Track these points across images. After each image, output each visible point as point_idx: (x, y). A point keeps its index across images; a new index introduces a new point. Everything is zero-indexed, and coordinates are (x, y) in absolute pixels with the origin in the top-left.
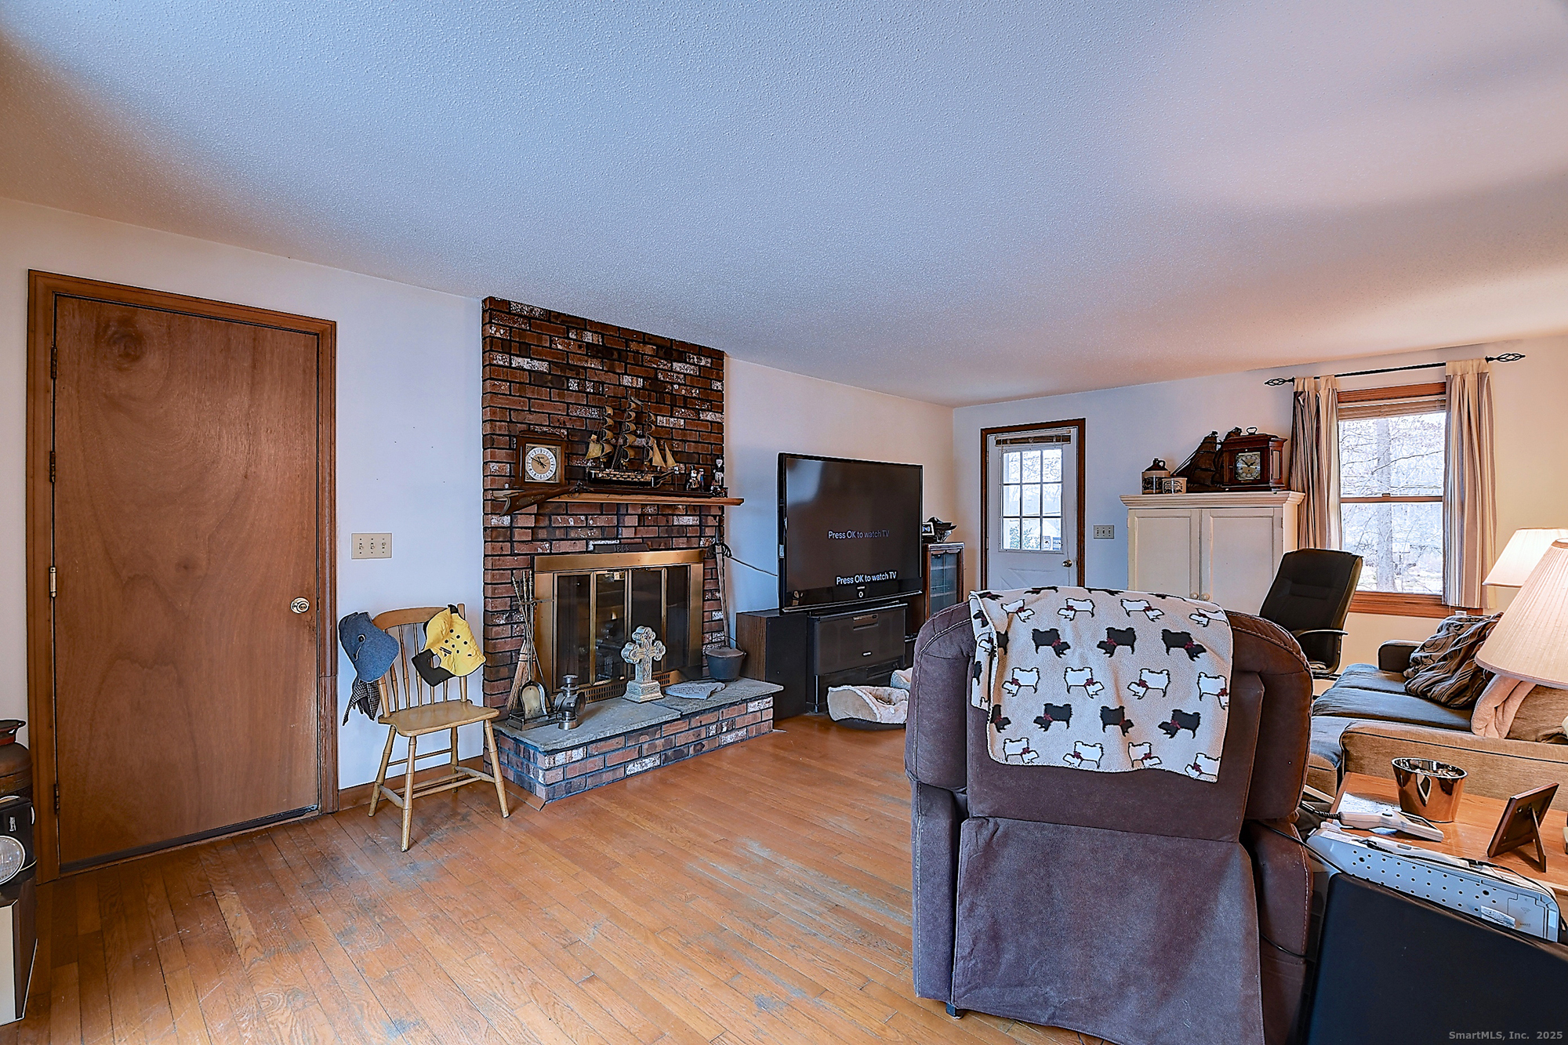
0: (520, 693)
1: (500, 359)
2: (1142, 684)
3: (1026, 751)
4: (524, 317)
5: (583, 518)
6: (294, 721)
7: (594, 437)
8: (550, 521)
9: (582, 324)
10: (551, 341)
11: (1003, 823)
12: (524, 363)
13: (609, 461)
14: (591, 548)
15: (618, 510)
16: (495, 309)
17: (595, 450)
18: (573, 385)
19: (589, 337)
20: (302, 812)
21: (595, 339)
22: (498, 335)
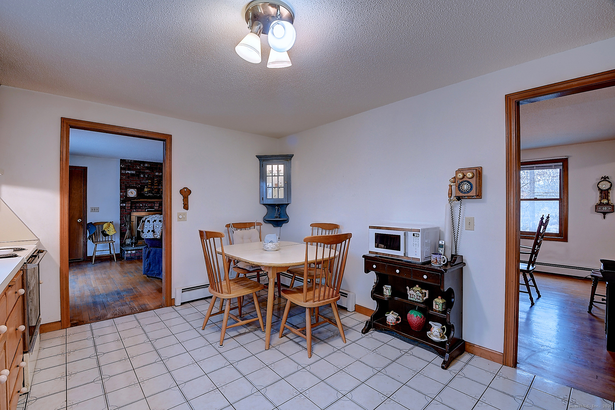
0: (125, 240)
1: (123, 172)
2: (156, 227)
3: (146, 236)
4: (129, 162)
5: (144, 204)
6: (78, 242)
7: (146, 187)
8: (135, 205)
9: (144, 163)
10: (136, 167)
11: (151, 248)
12: (129, 172)
13: (149, 192)
14: (146, 211)
15: (154, 202)
16: (122, 161)
17: (146, 190)
18: (142, 176)
19: (146, 165)
20: (80, 259)
21: (148, 165)
22: (123, 167)
